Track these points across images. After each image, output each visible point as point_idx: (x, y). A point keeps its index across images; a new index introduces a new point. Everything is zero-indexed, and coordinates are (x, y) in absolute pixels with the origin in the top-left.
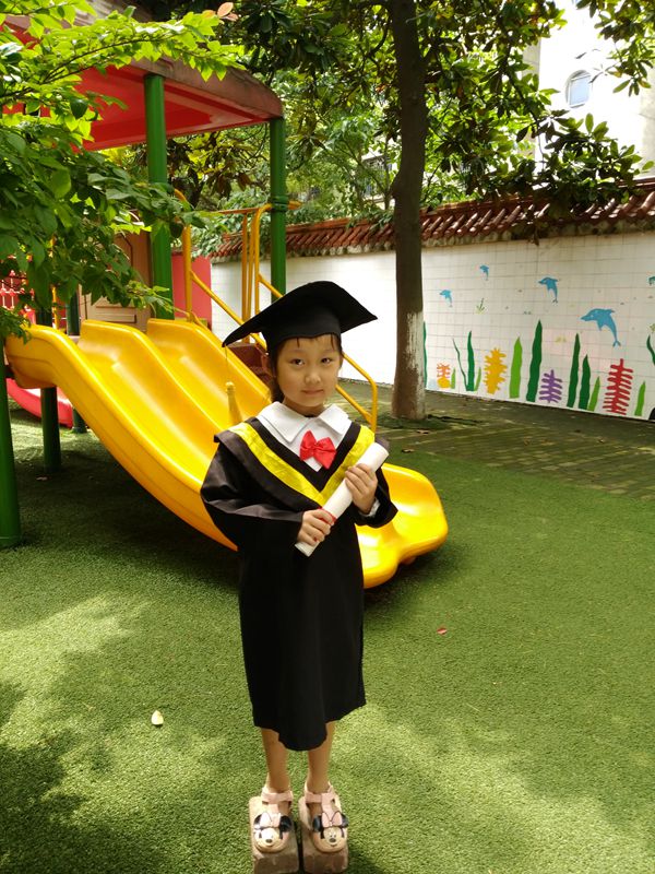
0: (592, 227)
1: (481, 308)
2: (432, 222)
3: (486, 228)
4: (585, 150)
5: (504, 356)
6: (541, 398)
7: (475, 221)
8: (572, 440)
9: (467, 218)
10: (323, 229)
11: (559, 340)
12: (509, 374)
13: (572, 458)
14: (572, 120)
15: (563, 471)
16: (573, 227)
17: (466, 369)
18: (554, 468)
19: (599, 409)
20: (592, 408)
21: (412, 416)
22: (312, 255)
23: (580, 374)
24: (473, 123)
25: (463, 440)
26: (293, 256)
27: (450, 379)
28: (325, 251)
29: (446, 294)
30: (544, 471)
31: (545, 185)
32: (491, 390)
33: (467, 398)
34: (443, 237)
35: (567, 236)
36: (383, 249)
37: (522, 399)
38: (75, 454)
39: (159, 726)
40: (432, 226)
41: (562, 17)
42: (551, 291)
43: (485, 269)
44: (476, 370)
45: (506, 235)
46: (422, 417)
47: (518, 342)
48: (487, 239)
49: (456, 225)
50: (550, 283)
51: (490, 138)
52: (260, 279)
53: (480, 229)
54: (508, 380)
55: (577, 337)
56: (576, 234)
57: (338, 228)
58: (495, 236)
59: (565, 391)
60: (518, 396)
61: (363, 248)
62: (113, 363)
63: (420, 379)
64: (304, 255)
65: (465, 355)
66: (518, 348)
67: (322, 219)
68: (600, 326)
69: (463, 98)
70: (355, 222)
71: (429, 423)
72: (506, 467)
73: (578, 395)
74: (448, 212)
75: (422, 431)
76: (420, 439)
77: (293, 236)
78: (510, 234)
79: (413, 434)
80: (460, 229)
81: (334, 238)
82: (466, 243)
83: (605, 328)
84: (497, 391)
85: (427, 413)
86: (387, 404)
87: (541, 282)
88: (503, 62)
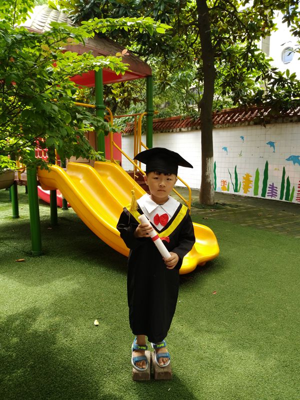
0: (290, 119)
1: (240, 155)
2: (218, 117)
3: (243, 120)
4: (286, 85)
5: (251, 176)
6: (268, 196)
7: (238, 116)
8: (281, 214)
9: (234, 115)
10: (171, 120)
11: (276, 169)
12: (254, 185)
13: (279, 222)
14: (280, 72)
15: (275, 228)
16: (281, 119)
17: (234, 182)
18: (271, 226)
19: (294, 201)
20: (291, 200)
21: (209, 203)
22: (166, 132)
23: (286, 185)
24: (236, 74)
25: (231, 214)
26: (157, 132)
27: (227, 187)
28: (171, 130)
29: (225, 149)
30: (267, 228)
31: (268, 100)
32: (245, 192)
33: (234, 195)
34: (223, 123)
35: (278, 123)
36: (197, 129)
37: (259, 196)
38: (63, 218)
39: (97, 325)
40: (218, 119)
41: (276, 27)
42: (272, 147)
43: (242, 138)
44: (239, 183)
45: (251, 123)
46: (213, 204)
47: (257, 170)
48: (243, 124)
49: (229, 118)
50: (272, 144)
51: (244, 80)
52: (141, 144)
53: (240, 120)
54: (253, 187)
55: (284, 168)
56: (283, 122)
57: (177, 120)
58: (247, 123)
59: (279, 193)
60: (257, 195)
61: (188, 128)
62: (80, 180)
63: (212, 187)
64: (162, 132)
65: (233, 176)
66: (257, 173)
67: (170, 116)
68: (294, 163)
69: (232, 63)
70: (185, 117)
71: (216, 206)
72: (249, 226)
73: (285, 194)
74: (225, 113)
75: (213, 210)
76: (212, 213)
77: (157, 124)
78: (253, 122)
79: (209, 211)
80: (231, 120)
81: (176, 124)
82: (233, 126)
83: (296, 164)
84: (248, 192)
85: (215, 202)
86: (197, 198)
87: (267, 144)
88: (248, 48)
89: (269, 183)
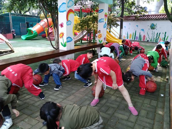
0: (142, 20)
12: (132, 37)
20: (141, 40)
23: (140, 36)
27: (125, 37)
29: (125, 27)
32: (130, 39)
44: (128, 36)
47: (133, 33)
50: (137, 26)
55: (140, 32)
58: (131, 20)
59: (138, 38)
68: (142, 31)
82: (128, 21)
89: (136, 36)
